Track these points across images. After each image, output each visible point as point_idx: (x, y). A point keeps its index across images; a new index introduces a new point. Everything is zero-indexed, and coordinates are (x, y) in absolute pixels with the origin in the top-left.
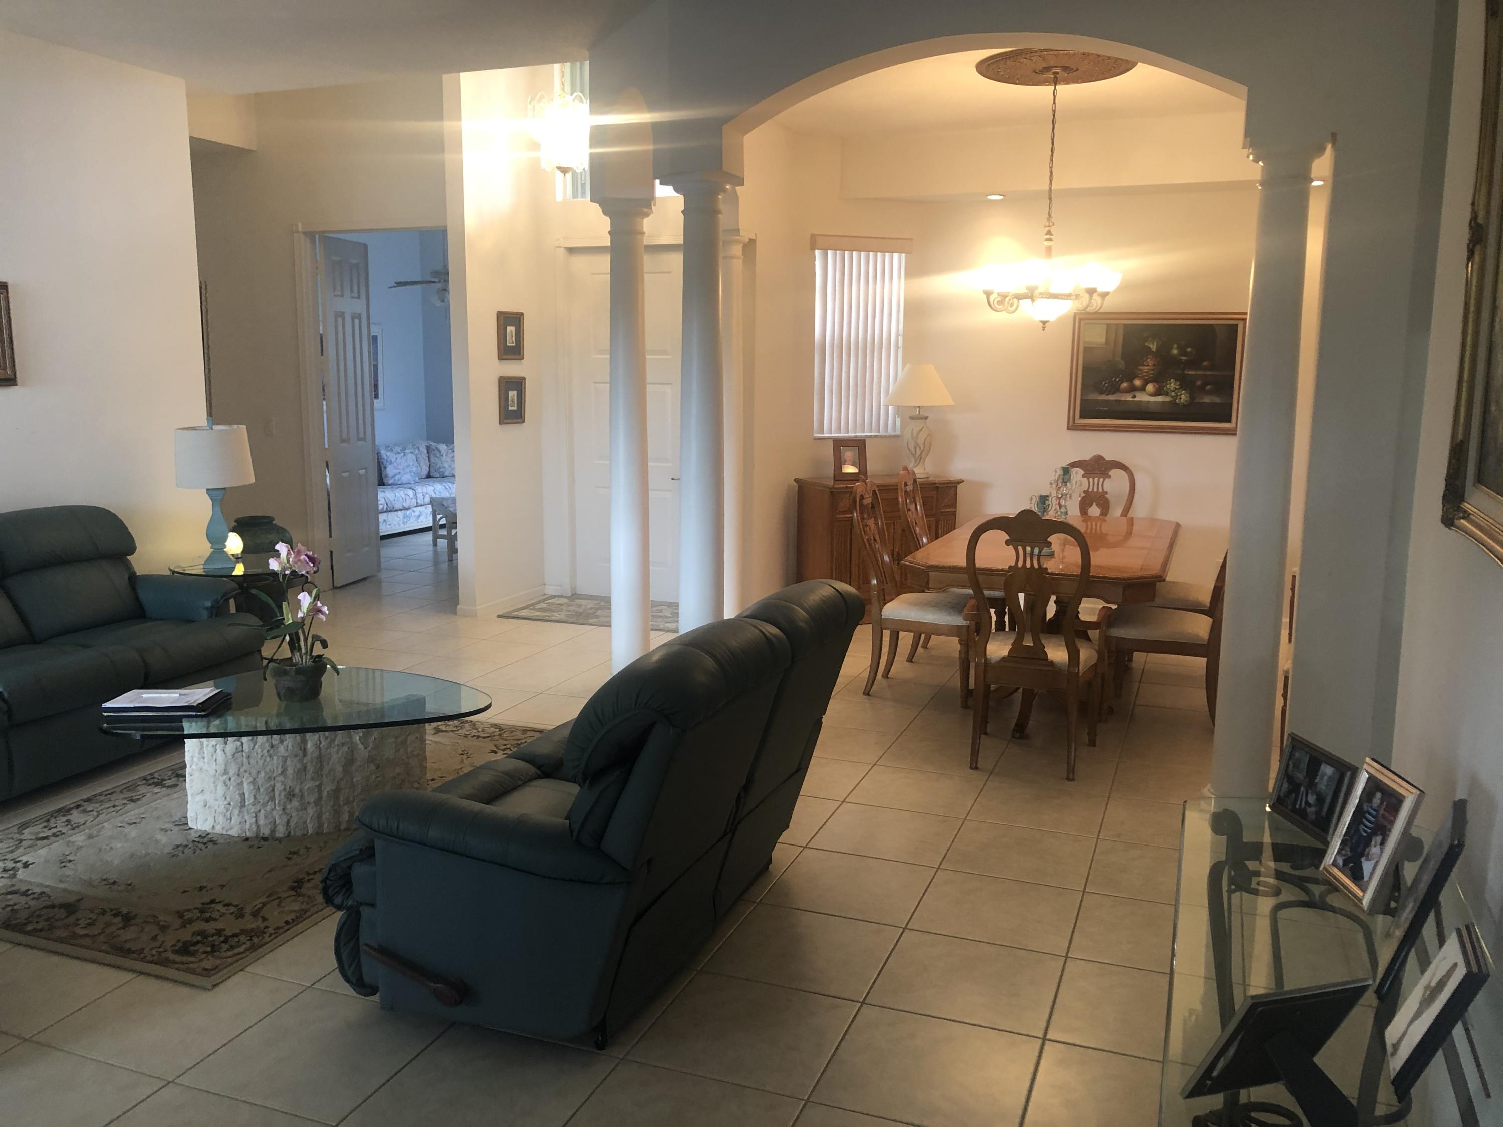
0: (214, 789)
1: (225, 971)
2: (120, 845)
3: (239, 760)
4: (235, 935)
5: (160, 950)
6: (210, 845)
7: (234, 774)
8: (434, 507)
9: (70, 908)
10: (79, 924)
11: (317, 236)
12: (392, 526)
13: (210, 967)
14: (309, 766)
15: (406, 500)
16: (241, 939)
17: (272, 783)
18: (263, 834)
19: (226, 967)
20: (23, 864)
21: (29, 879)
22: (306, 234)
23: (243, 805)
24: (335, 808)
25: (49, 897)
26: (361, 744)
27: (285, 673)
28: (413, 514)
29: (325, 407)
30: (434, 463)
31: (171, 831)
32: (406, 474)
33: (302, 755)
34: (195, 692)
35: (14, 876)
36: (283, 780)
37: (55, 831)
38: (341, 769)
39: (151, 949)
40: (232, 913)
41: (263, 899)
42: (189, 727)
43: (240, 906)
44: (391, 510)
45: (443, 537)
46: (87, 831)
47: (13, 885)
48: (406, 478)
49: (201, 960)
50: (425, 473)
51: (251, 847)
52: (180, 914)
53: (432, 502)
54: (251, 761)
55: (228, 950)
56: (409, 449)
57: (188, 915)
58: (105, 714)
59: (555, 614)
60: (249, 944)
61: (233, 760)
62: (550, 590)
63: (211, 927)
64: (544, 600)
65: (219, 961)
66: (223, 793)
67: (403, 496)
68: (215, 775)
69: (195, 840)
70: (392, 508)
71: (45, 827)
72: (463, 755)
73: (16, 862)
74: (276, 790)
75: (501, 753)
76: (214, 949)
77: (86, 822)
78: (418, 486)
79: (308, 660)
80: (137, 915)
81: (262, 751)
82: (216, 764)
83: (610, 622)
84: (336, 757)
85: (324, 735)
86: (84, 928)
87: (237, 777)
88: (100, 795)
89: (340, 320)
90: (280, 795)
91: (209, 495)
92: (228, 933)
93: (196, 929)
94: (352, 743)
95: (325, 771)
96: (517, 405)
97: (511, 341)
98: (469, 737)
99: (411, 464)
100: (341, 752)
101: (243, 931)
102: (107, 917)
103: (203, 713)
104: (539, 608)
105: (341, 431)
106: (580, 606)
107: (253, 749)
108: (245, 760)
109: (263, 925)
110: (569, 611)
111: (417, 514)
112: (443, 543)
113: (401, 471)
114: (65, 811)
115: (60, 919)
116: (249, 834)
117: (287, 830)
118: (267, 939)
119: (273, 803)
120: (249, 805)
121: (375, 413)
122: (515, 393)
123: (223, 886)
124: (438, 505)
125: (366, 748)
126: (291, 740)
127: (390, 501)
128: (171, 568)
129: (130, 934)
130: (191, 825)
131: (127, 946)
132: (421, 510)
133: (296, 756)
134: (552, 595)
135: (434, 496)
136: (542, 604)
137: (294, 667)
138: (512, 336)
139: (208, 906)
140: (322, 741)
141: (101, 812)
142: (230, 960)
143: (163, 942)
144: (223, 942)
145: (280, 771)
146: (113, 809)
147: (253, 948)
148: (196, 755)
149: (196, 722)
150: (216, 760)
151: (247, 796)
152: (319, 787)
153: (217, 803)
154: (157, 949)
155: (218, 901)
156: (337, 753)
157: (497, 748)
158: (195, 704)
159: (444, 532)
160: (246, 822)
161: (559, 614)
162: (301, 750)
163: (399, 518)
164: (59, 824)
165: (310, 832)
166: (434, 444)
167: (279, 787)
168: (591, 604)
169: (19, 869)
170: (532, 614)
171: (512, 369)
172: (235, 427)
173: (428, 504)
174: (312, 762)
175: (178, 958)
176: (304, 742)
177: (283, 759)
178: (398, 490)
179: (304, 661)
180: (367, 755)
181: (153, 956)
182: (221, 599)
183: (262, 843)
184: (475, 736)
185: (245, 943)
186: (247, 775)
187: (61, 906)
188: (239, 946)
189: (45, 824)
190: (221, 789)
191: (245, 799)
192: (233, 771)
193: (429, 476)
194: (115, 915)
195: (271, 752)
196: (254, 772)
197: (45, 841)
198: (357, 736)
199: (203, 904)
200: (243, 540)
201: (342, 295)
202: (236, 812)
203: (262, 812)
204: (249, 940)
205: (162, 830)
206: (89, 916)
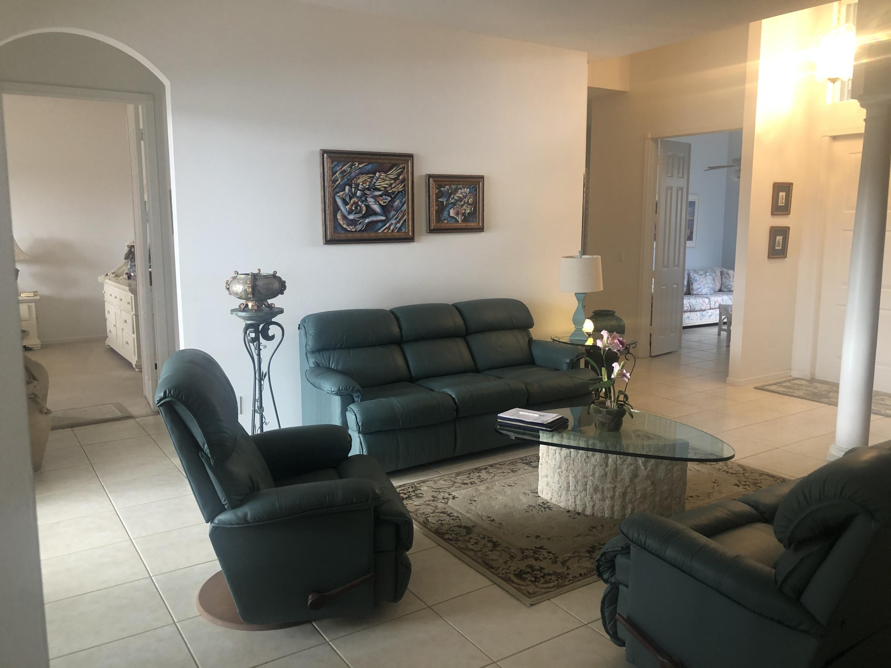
0: (553, 476)
1: (539, 597)
2: (500, 497)
3: (568, 462)
4: (549, 574)
5: (507, 571)
6: (547, 510)
7: (564, 470)
8: (720, 310)
9: (469, 530)
10: (470, 542)
11: (659, 140)
12: (693, 320)
13: (531, 592)
14: (608, 473)
15: (703, 305)
16: (553, 578)
17: (586, 480)
18: (578, 510)
19: (540, 595)
20: (452, 496)
21: (453, 507)
22: (653, 139)
23: (568, 490)
24: (623, 504)
25: (460, 520)
26: (642, 466)
27: (600, 412)
28: (707, 314)
29: (655, 245)
30: (724, 282)
31: (529, 495)
32: (705, 288)
33: (605, 466)
34: (547, 415)
35: (447, 503)
36: (592, 479)
37: (472, 480)
38: (629, 480)
39: (503, 569)
40: (551, 559)
41: (570, 555)
42: (544, 437)
43: (556, 556)
44: (692, 310)
45: (724, 330)
46: (487, 484)
47: (445, 508)
48: (705, 291)
49: (528, 585)
50: (718, 288)
51: (570, 517)
52: (522, 551)
53: (721, 307)
54: (575, 463)
55: (544, 583)
56: (709, 272)
57: (526, 553)
58: (499, 420)
59: (797, 392)
60: (556, 583)
61: (564, 461)
62: (795, 374)
63: (537, 565)
64: (789, 381)
65: (538, 589)
66: (558, 480)
67: (702, 302)
68: (554, 468)
69: (540, 504)
70: (693, 310)
71: (468, 477)
72: (714, 483)
73: (449, 495)
74: (588, 485)
75: (741, 487)
76: (536, 580)
77: (488, 478)
78: (712, 296)
79: (615, 406)
80: (500, 544)
81: (581, 459)
82: (555, 461)
83: (837, 403)
84: (626, 472)
85: (620, 457)
86: (473, 544)
87: (566, 471)
88: (498, 464)
89: (669, 191)
90: (590, 489)
91: (576, 296)
92: (546, 571)
93: (529, 563)
94: (637, 464)
95: (619, 479)
96: (782, 246)
97: (781, 202)
98: (721, 471)
99: (709, 282)
100: (629, 469)
101: (555, 573)
102: (485, 542)
103: (549, 429)
104: (784, 386)
105: (663, 260)
106: (816, 388)
107: (576, 456)
108: (571, 462)
109: (566, 573)
110: (808, 391)
111: (710, 314)
112: (724, 334)
113: (702, 286)
114: (478, 470)
115: (463, 536)
116: (570, 508)
117: (592, 510)
118: (567, 583)
119: (586, 492)
120: (571, 490)
121: (687, 250)
122: (781, 237)
123: (549, 539)
124: (724, 310)
125: (645, 469)
126: (599, 455)
127: (692, 304)
128: (552, 338)
129: (493, 556)
130: (540, 494)
131: (491, 563)
132: (713, 312)
133: (601, 466)
134: (796, 378)
135: (722, 303)
136: (787, 383)
137: (605, 409)
138: (783, 199)
139: (539, 550)
140: (618, 459)
141: (496, 475)
142: (543, 590)
143: (510, 566)
144: (542, 577)
145: (591, 473)
146: (501, 474)
147: (558, 586)
148: (545, 453)
149: (546, 434)
150: (555, 459)
151: (571, 484)
152: (614, 488)
153: (554, 485)
154: (506, 570)
155: (544, 548)
156: (628, 468)
157: (740, 483)
158: (545, 423)
159: (725, 327)
160: (569, 500)
161: (799, 392)
162: (604, 463)
163: (697, 315)
164: (474, 476)
165: (606, 516)
166: (725, 270)
167: (590, 483)
168: (825, 387)
169: (450, 499)
170: (779, 390)
171: (780, 221)
172: (595, 256)
173: (718, 308)
174: (611, 472)
175: (516, 580)
176: (607, 458)
177: (594, 466)
178: (699, 298)
179: (612, 406)
180: (646, 474)
181: (503, 574)
182: (575, 359)
183: (577, 515)
184: (725, 471)
185: (554, 582)
186: (572, 472)
187: (465, 527)
188: (550, 583)
189: (468, 475)
190: (557, 477)
191: (569, 486)
192: (564, 467)
193: (720, 290)
194: (490, 541)
195: (587, 460)
196: (576, 471)
197: (466, 486)
198: (640, 461)
199: (536, 547)
200: (594, 324)
201: (672, 176)
202: (564, 493)
203: (579, 496)
204: (556, 580)
205: (524, 493)
206: (476, 538)
